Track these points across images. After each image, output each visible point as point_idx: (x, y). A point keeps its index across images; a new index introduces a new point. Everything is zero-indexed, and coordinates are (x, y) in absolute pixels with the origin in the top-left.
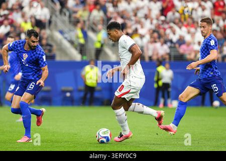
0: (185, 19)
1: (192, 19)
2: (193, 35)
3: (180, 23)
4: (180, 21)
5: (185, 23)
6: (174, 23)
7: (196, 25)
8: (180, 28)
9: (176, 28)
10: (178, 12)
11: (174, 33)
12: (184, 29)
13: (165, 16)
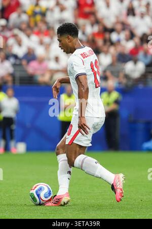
0: (36, 24)
1: (46, 23)
2: (47, 47)
3: (29, 29)
4: (29, 26)
5: (36, 30)
6: (21, 29)
7: (51, 32)
8: (29, 36)
9: (22, 36)
10: (25, 12)
11: (20, 43)
12: (35, 38)
13: (7, 19)
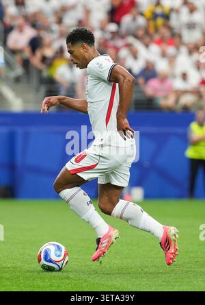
0: (157, 30)
1: (170, 28)
2: (172, 60)
3: (146, 36)
4: (147, 32)
5: (157, 37)
6: (136, 37)
7: (177, 40)
8: (147, 46)
9: (139, 46)
10: (142, 14)
11: (135, 55)
12: (155, 48)
13: (118, 23)
